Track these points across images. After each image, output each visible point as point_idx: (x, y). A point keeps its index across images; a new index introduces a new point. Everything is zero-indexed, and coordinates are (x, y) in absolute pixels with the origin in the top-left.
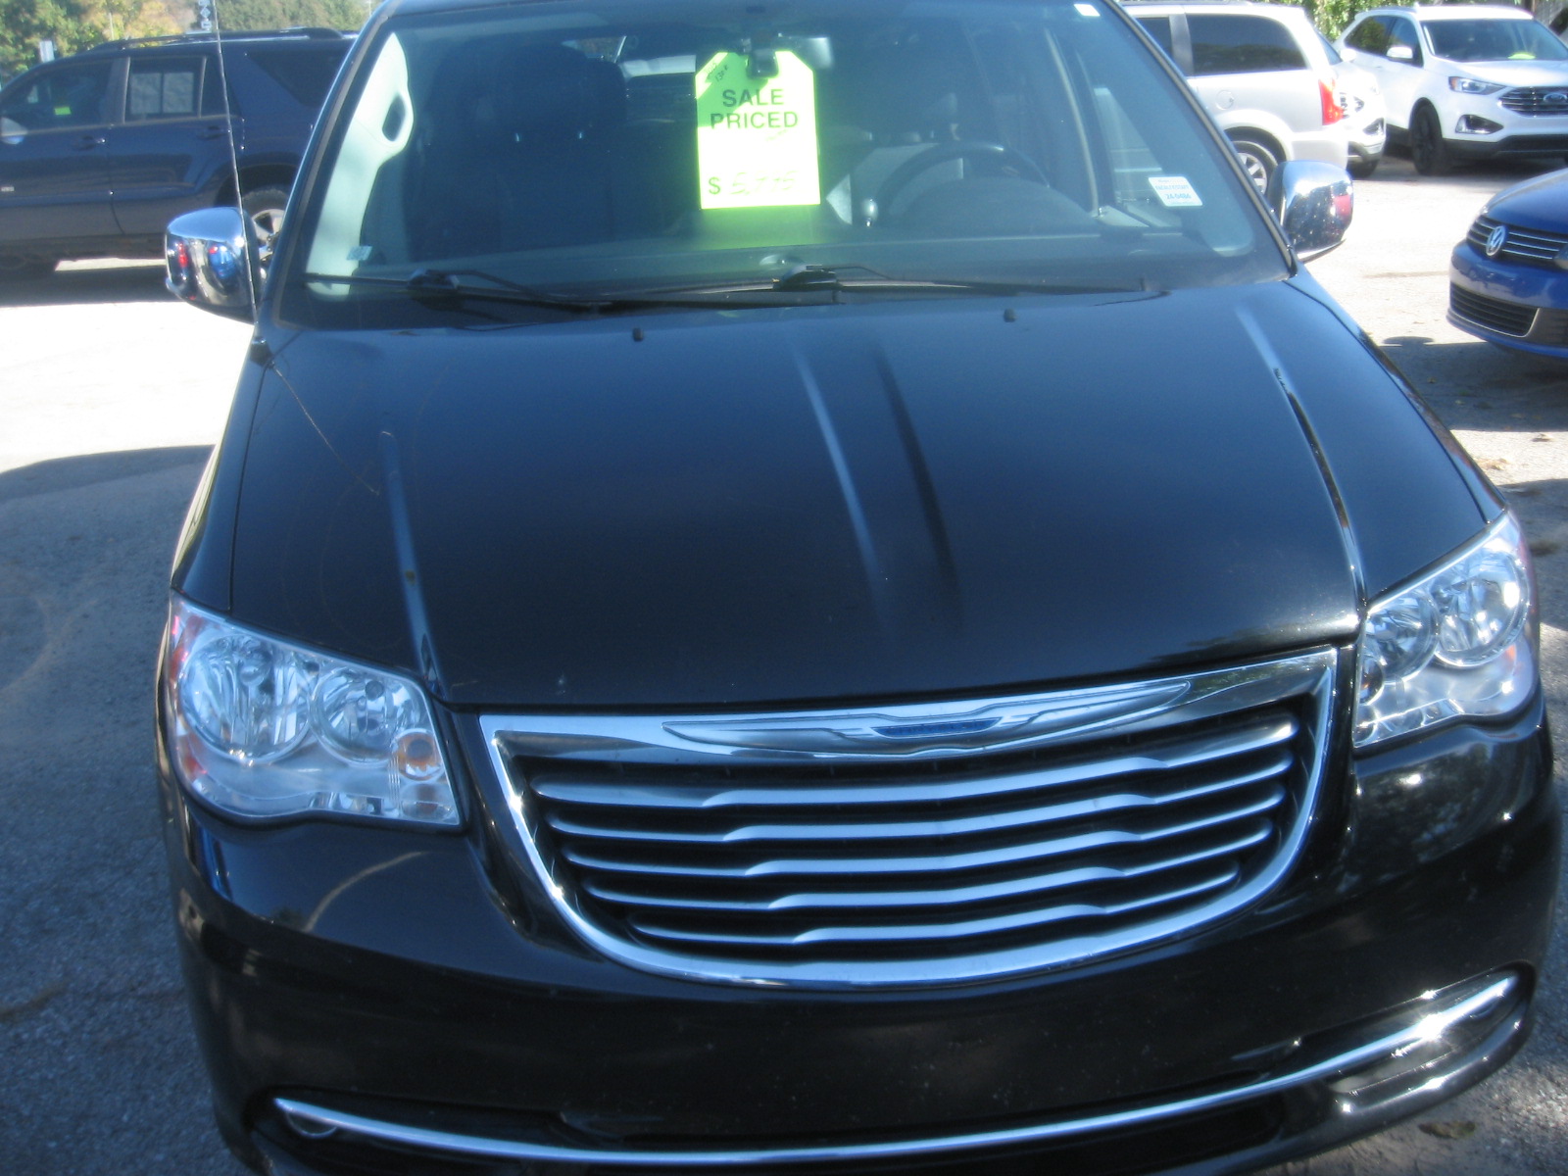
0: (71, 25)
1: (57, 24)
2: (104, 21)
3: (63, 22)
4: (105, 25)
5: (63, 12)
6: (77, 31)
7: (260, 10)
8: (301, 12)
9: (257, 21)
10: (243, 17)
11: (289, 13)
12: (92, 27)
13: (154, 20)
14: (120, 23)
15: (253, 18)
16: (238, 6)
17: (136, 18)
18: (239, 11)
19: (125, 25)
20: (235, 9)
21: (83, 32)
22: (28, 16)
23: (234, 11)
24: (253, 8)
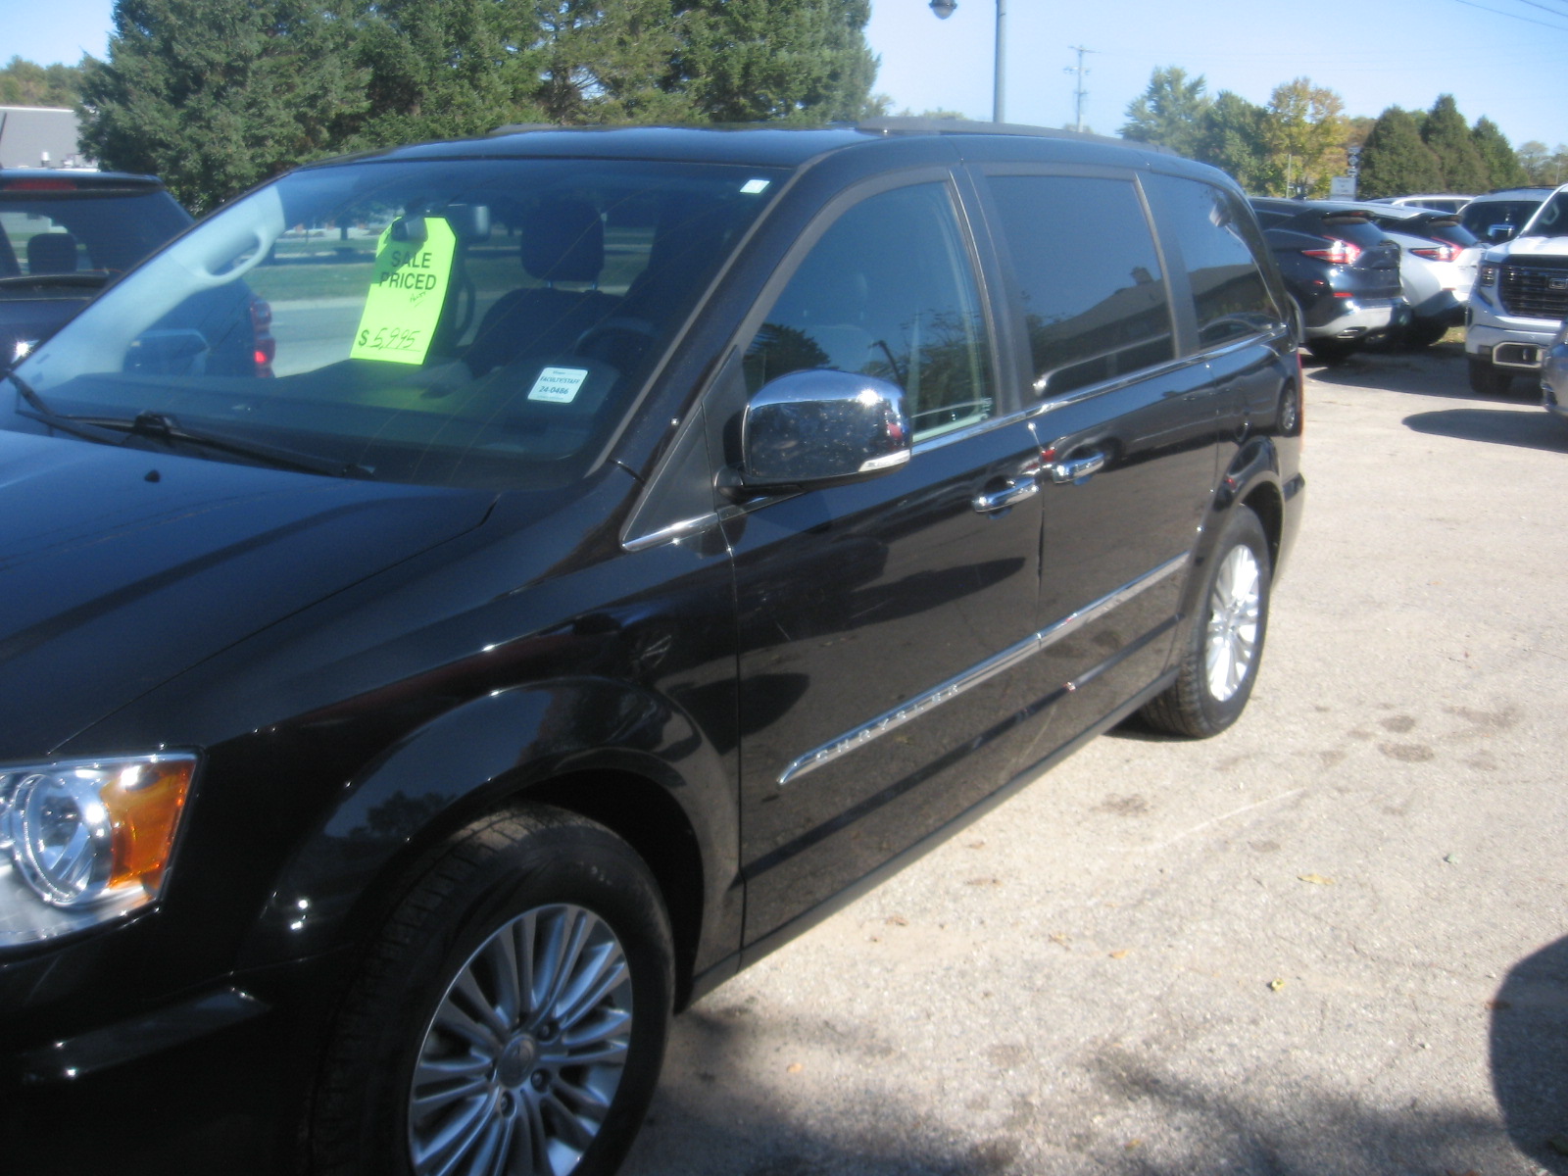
0: (1254, 162)
1: (1241, 161)
2: (1284, 161)
3: (1247, 159)
4: (1285, 166)
5: (1249, 150)
6: (1259, 170)
7: (1416, 163)
8: (1460, 168)
9: (1411, 173)
10: (1397, 168)
11: (1447, 167)
12: (1273, 165)
13: (1331, 165)
14: (1300, 164)
15: (1407, 170)
16: (1394, 157)
17: (1315, 161)
18: (1394, 162)
19: (1304, 166)
20: (1391, 159)
21: (1264, 170)
22: (1217, 151)
23: (1389, 161)
24: (1409, 160)
